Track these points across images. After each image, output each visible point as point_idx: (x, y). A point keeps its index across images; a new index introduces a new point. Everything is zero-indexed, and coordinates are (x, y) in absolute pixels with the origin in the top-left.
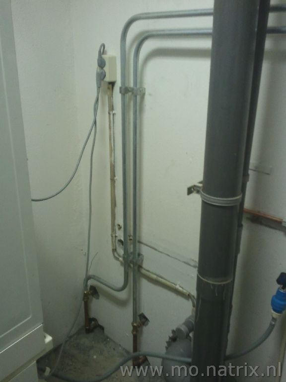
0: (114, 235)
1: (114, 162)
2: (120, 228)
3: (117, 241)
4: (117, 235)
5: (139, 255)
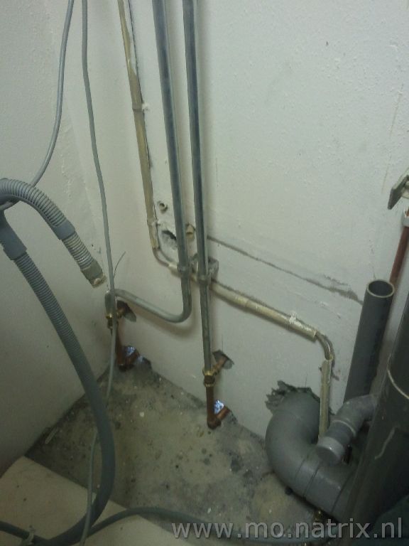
0: (153, 224)
1: (137, 68)
2: (165, 209)
3: (160, 233)
4: (159, 222)
5: (211, 261)
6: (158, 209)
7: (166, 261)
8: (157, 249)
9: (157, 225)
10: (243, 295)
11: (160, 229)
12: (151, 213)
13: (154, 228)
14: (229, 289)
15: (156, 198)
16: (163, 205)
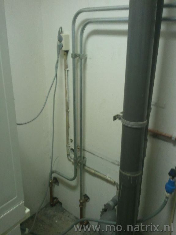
1: (68, 100)
2: (72, 141)
4: (70, 145)
5: (84, 158)
6: (70, 141)
7: (71, 159)
8: (68, 155)
9: (69, 147)
10: (94, 170)
11: (70, 148)
12: (68, 142)
13: (68, 148)
14: (89, 168)
15: (70, 138)
16: (71, 140)
